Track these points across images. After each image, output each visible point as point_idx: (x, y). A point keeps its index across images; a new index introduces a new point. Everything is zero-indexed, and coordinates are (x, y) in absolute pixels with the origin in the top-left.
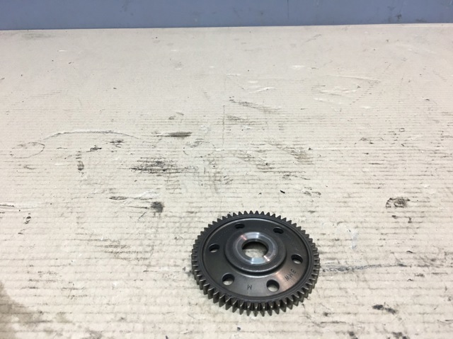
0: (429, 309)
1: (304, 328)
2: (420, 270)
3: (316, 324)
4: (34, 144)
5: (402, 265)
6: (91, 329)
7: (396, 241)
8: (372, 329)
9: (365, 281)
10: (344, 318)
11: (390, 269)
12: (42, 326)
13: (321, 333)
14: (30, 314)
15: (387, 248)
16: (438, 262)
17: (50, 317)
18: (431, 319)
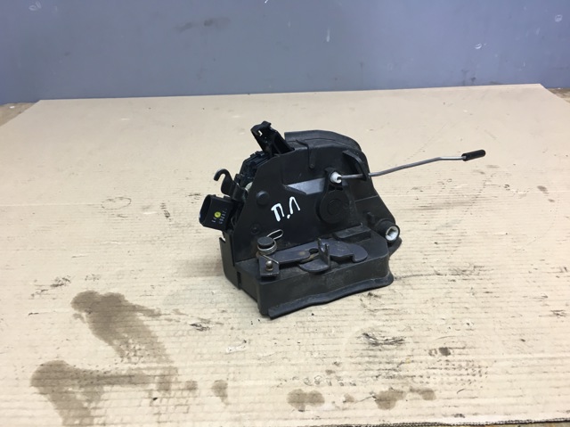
0: (456, 300)
1: (362, 312)
2: (453, 277)
3: (370, 310)
4: (121, 198)
5: (439, 274)
6: (201, 317)
7: (435, 260)
8: (413, 312)
9: (410, 285)
10: (392, 307)
11: (429, 277)
12: (162, 317)
13: (375, 316)
14: (152, 311)
15: (429, 264)
16: (468, 272)
17: (168, 312)
18: (457, 305)
